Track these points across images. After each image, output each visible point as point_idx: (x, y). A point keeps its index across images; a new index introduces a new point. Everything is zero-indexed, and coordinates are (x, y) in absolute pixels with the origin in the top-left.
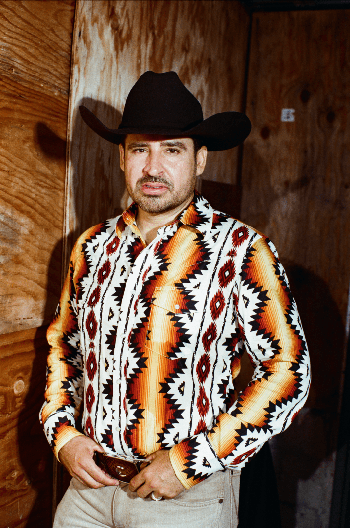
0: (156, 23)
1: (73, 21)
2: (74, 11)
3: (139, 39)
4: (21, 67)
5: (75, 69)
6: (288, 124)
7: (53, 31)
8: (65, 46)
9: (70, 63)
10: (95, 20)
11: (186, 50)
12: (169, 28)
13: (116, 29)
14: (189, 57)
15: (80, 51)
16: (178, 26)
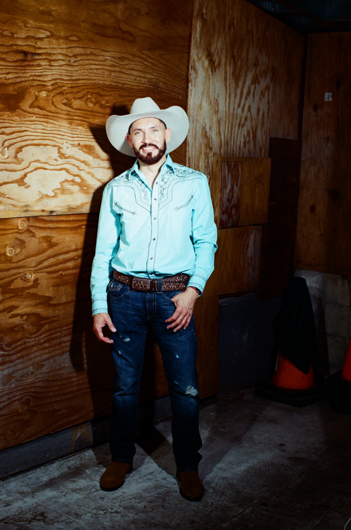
0: (235, 54)
1: (188, 61)
2: (188, 56)
3: (226, 64)
4: (163, 87)
5: (190, 85)
6: (329, 102)
7: (178, 67)
8: (184, 73)
9: (187, 81)
10: (200, 59)
11: (256, 65)
12: (244, 55)
13: (211, 62)
14: (258, 69)
15: (192, 76)
16: (250, 53)
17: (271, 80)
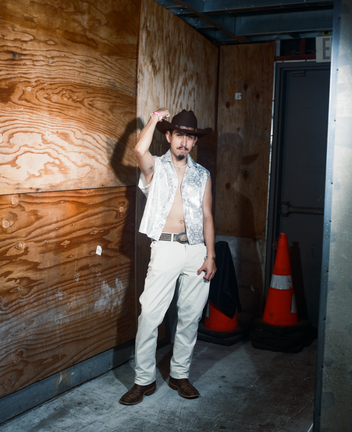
0: (171, 61)
1: (137, 66)
2: (137, 61)
3: (164, 69)
4: (119, 86)
5: (138, 85)
6: (238, 100)
7: (129, 70)
8: (134, 76)
9: (136, 83)
10: (145, 64)
11: (185, 70)
12: (177, 62)
13: (154, 67)
14: (187, 73)
15: (140, 78)
16: (181, 60)
17: (196, 83)
